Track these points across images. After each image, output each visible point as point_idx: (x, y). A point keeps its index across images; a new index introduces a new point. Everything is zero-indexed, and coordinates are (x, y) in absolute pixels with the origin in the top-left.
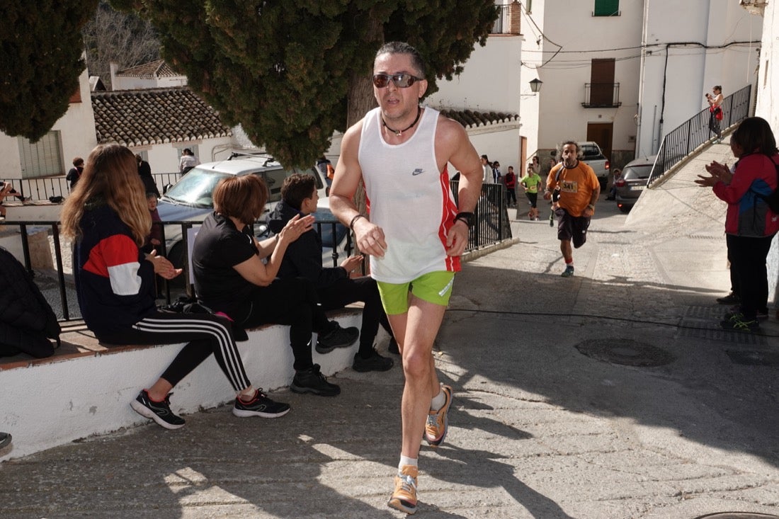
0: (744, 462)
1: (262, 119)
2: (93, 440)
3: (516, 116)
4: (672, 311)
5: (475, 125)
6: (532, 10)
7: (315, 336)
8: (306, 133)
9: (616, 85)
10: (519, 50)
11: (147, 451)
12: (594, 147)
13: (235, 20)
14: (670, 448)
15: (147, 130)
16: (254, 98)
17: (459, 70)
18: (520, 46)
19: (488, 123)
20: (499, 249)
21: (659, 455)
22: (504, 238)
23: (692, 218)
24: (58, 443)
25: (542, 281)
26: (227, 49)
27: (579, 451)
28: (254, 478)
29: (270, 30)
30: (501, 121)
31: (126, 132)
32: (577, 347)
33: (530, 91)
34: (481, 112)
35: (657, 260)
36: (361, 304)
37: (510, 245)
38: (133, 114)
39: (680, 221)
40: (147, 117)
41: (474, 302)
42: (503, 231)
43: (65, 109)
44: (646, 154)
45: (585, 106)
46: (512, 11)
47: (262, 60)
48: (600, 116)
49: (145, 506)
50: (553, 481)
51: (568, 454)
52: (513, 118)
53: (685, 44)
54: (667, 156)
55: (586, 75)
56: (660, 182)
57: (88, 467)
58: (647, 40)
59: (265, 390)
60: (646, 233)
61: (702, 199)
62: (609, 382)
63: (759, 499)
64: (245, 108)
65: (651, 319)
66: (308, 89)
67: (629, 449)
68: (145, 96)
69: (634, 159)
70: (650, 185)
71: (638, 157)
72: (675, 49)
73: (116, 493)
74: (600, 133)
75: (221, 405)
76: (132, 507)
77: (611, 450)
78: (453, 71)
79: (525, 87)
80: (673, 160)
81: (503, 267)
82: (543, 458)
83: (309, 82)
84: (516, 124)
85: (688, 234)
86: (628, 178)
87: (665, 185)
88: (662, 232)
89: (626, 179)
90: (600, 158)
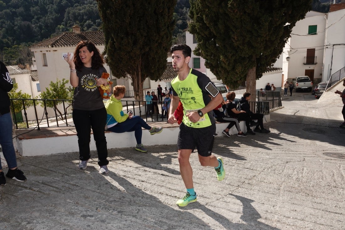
1: (227, 79)
3: (281, 69)
4: (328, 124)
7: (250, 123)
8: (237, 82)
9: (315, 57)
12: (307, 77)
13: (227, 59)
15: (171, 76)
17: (273, 65)
19: (272, 71)
20: (279, 109)
22: (280, 106)
23: (340, 101)
25: (293, 117)
26: (223, 65)
27: (304, 145)
29: (233, 60)
30: (276, 70)
31: (166, 76)
33: (286, 61)
35: (326, 113)
37: (281, 108)
38: (167, 71)
39: (336, 101)
40: (171, 72)
41: (276, 121)
42: (280, 104)
44: (326, 80)
45: (304, 64)
48: (310, 67)
52: (280, 69)
53: (340, 44)
54: (332, 81)
55: (305, 54)
56: (330, 90)
58: (326, 43)
59: (243, 132)
60: (324, 105)
62: (310, 135)
64: (224, 76)
65: (322, 125)
66: (240, 72)
68: (170, 66)
69: (321, 82)
70: (326, 90)
71: (323, 81)
72: (336, 46)
74: (310, 73)
75: (234, 135)
78: (271, 65)
79: (284, 59)
80: (334, 82)
81: (282, 113)
82: (297, 145)
83: (240, 71)
84: (281, 71)
85: (338, 105)
86: (319, 88)
87: (332, 90)
88: (329, 105)
89: (318, 88)
90: (310, 81)
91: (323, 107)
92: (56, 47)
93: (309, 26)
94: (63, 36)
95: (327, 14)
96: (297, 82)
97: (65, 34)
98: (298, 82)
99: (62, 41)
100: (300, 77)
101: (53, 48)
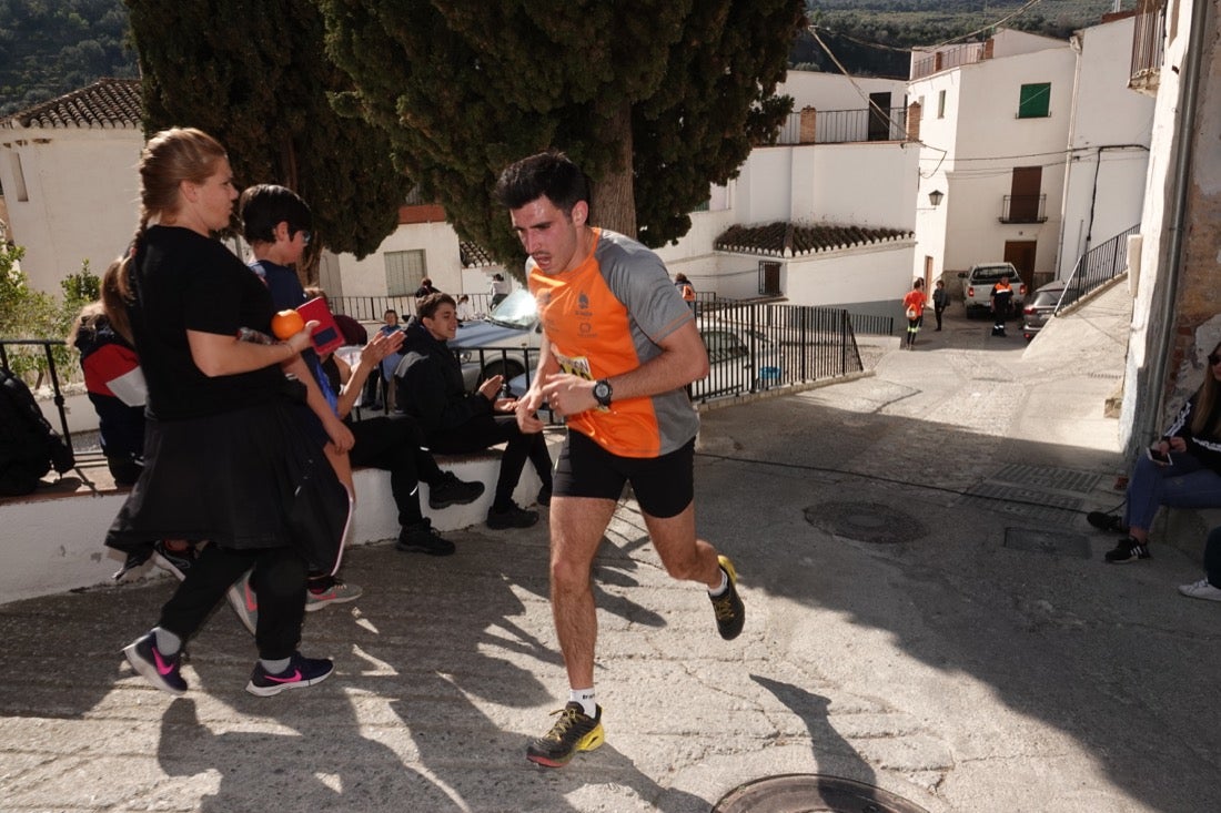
0: (908, 696)
2: (96, 590)
3: (911, 233)
4: (979, 469)
5: (861, 243)
6: (945, 114)
9: (1041, 197)
10: (917, 158)
11: (141, 610)
12: (1009, 268)
14: (820, 663)
16: (479, 208)
17: (736, 174)
18: (918, 153)
19: (877, 241)
20: (837, 383)
21: (800, 671)
22: (849, 370)
24: (49, 592)
27: (691, 655)
28: (226, 656)
30: (892, 238)
32: (806, 511)
33: (929, 202)
34: (869, 228)
35: (1026, 401)
36: (502, 447)
37: (857, 379)
39: (1089, 356)
42: (850, 363)
43: (396, 227)
45: (1003, 221)
46: (911, 114)
47: (474, 165)
48: (1021, 233)
49: (57, 682)
50: (612, 697)
51: (672, 659)
52: (907, 235)
53: (1123, 146)
54: (1090, 277)
55: (1005, 185)
56: (1073, 310)
57: (51, 625)
60: (1041, 370)
61: (1122, 331)
63: (884, 757)
67: (763, 659)
69: (1052, 282)
70: (1058, 313)
71: (1057, 279)
72: (1111, 154)
73: (45, 662)
74: (1021, 254)
76: (41, 683)
77: (736, 658)
78: (729, 175)
79: (923, 199)
80: (1096, 283)
84: (910, 241)
85: (1092, 371)
86: (1039, 304)
87: (1079, 312)
88: (1062, 368)
89: (1036, 305)
90: (1016, 281)
91: (1030, 377)
92: (42, 126)
93: (1024, 88)
94: (91, 90)
95: (1080, 32)
96: (969, 285)
97: (102, 85)
98: (974, 283)
99: (77, 107)
100: (981, 265)
101: (29, 131)
